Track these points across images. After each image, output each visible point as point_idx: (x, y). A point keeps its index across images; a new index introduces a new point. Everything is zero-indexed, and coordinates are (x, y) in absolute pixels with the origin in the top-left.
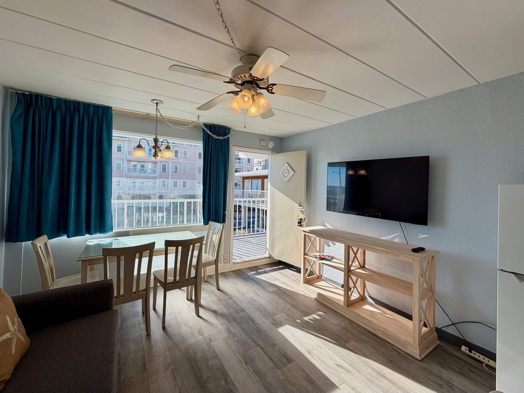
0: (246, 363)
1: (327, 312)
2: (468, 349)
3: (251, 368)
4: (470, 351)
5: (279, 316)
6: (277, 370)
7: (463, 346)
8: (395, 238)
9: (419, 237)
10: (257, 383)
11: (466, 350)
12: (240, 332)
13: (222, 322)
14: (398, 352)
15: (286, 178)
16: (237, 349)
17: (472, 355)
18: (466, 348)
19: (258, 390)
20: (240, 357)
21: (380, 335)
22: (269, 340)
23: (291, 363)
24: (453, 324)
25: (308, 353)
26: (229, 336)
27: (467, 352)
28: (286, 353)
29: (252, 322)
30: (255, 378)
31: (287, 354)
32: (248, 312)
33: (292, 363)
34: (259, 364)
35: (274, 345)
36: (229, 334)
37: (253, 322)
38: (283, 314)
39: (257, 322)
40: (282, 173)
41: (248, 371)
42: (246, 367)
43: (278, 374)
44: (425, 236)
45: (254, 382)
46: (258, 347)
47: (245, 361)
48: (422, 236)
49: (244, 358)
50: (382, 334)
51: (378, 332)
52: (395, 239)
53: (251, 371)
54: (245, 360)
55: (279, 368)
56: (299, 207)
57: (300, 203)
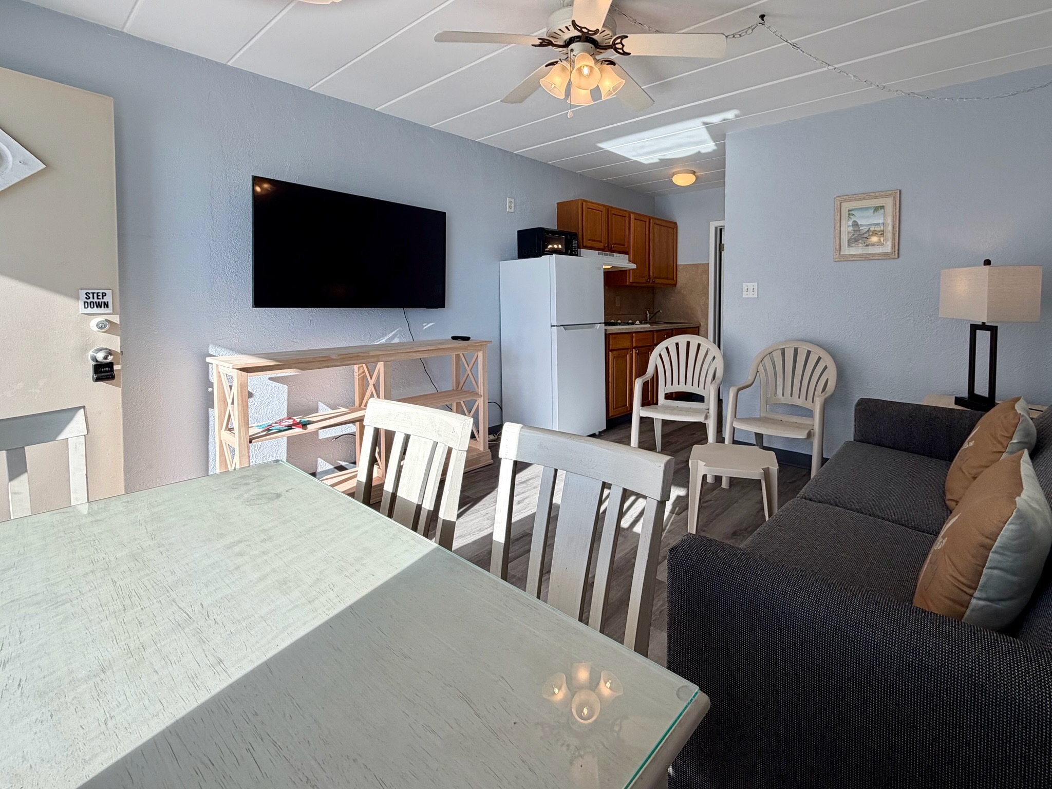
8: (393, 337)
9: (425, 328)
44: (431, 324)
48: (428, 326)
52: (393, 339)
56: (89, 310)
57: (93, 293)
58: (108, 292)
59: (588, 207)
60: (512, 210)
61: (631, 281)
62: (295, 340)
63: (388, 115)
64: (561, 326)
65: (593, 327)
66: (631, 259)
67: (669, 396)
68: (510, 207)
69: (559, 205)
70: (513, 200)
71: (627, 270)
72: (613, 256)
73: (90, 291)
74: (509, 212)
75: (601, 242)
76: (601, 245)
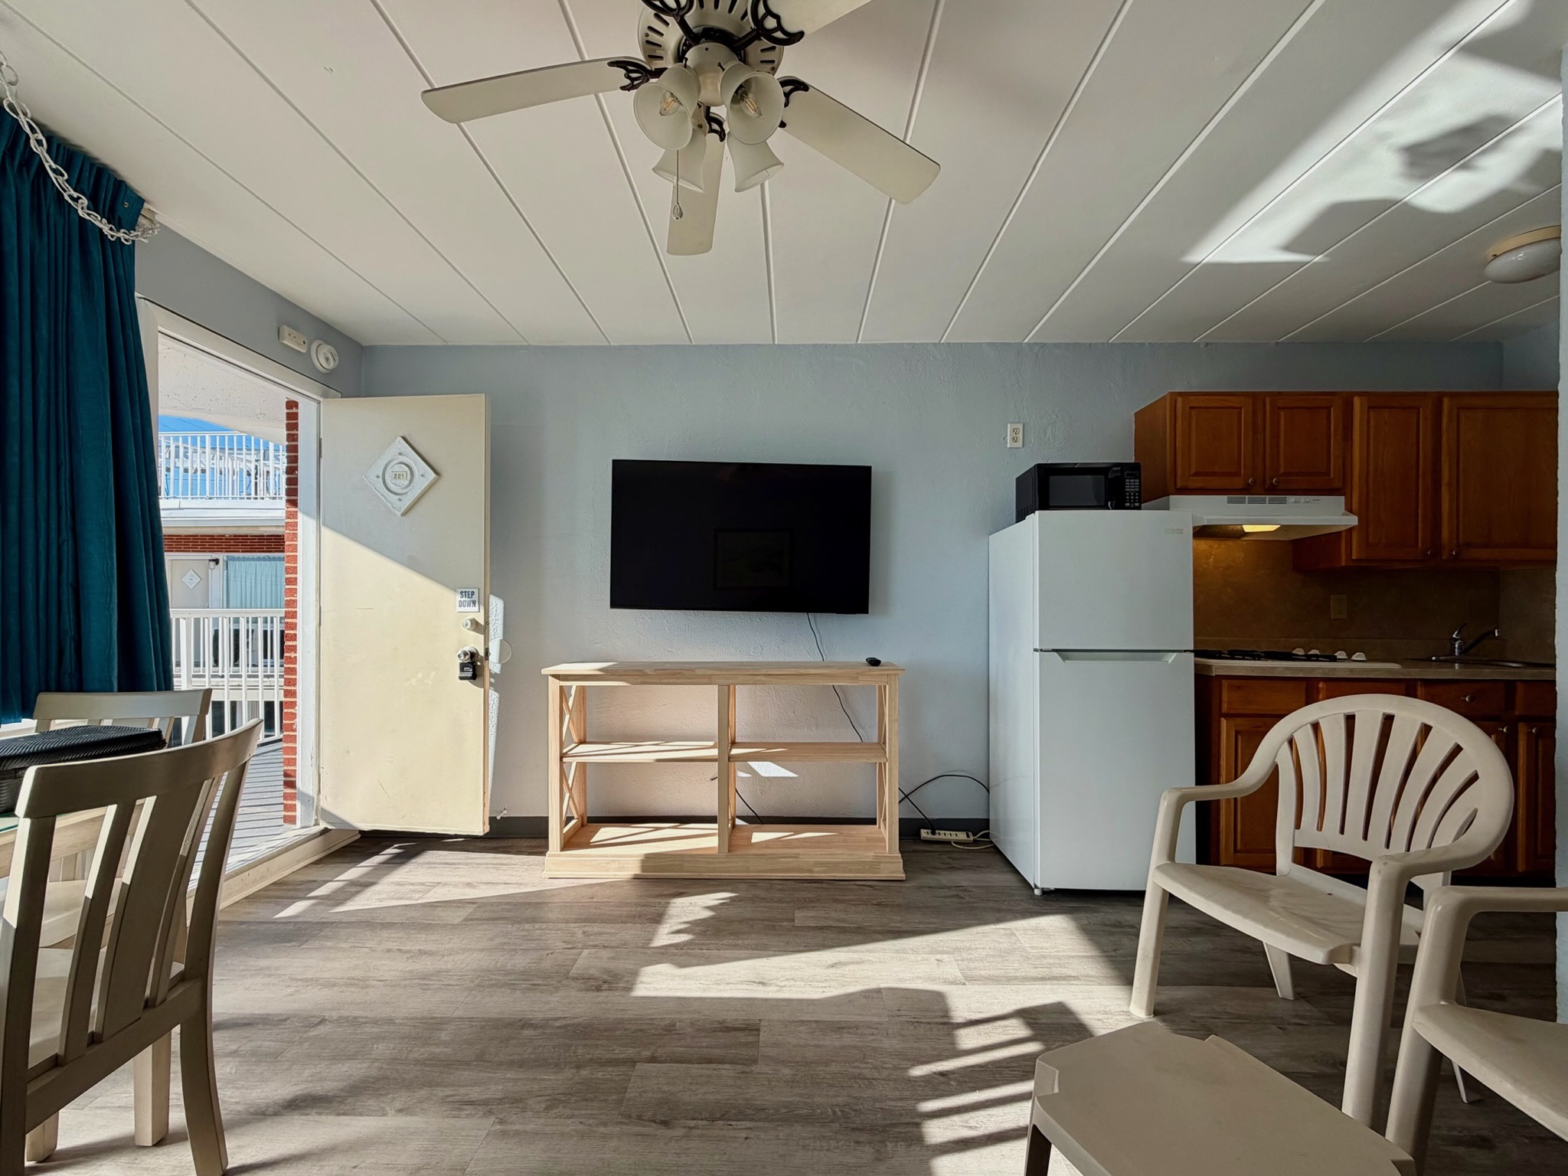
0: (665, 1123)
1: (683, 891)
2: (929, 831)
3: (694, 1119)
4: (933, 833)
5: (580, 962)
6: (754, 1068)
7: (922, 830)
10: (756, 1133)
11: (928, 833)
12: (521, 1076)
13: (398, 1105)
14: (870, 886)
15: (398, 497)
16: (583, 1120)
17: (937, 837)
18: (926, 831)
19: (781, 1141)
20: (624, 1127)
21: (822, 875)
22: (641, 1030)
23: (758, 1030)
24: (906, 796)
25: (760, 985)
26: (500, 1116)
27: (930, 836)
28: (719, 1023)
29: (523, 1027)
30: (735, 1129)
31: (724, 1021)
32: (459, 1013)
33: (763, 1029)
34: (700, 1096)
35: (670, 1029)
36: (491, 1112)
37: (525, 1024)
38: (586, 952)
39: (541, 1016)
40: (381, 479)
41: (699, 1132)
42: (680, 1132)
43: (768, 1074)
45: (746, 1138)
46: (638, 1066)
47: (654, 1121)
49: (640, 1118)
50: (824, 872)
51: (816, 872)
53: (704, 1125)
54: (650, 1121)
55: (755, 1061)
56: (462, 609)
57: (465, 592)
58: (476, 591)
59: (1191, 405)
60: (1019, 444)
61: (1354, 557)
62: (670, 649)
63: (794, 345)
64: (1053, 650)
65: (1159, 659)
66: (1355, 506)
67: (1305, 857)
68: (1015, 440)
69: (1139, 415)
70: (1020, 426)
71: (1340, 532)
72: (1284, 502)
73: (464, 590)
74: (1010, 448)
75: (1237, 474)
76: (1239, 483)
